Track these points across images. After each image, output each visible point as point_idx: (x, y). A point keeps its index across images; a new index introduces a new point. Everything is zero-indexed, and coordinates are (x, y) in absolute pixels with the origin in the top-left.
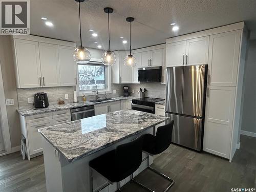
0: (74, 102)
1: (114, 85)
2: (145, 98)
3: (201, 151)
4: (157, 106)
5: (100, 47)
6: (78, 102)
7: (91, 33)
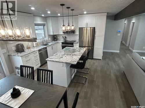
0: (34, 47)
1: (49, 35)
2: (65, 41)
3: (93, 59)
4: (74, 44)
5: (43, 15)
6: (36, 46)
7: (47, 11)
